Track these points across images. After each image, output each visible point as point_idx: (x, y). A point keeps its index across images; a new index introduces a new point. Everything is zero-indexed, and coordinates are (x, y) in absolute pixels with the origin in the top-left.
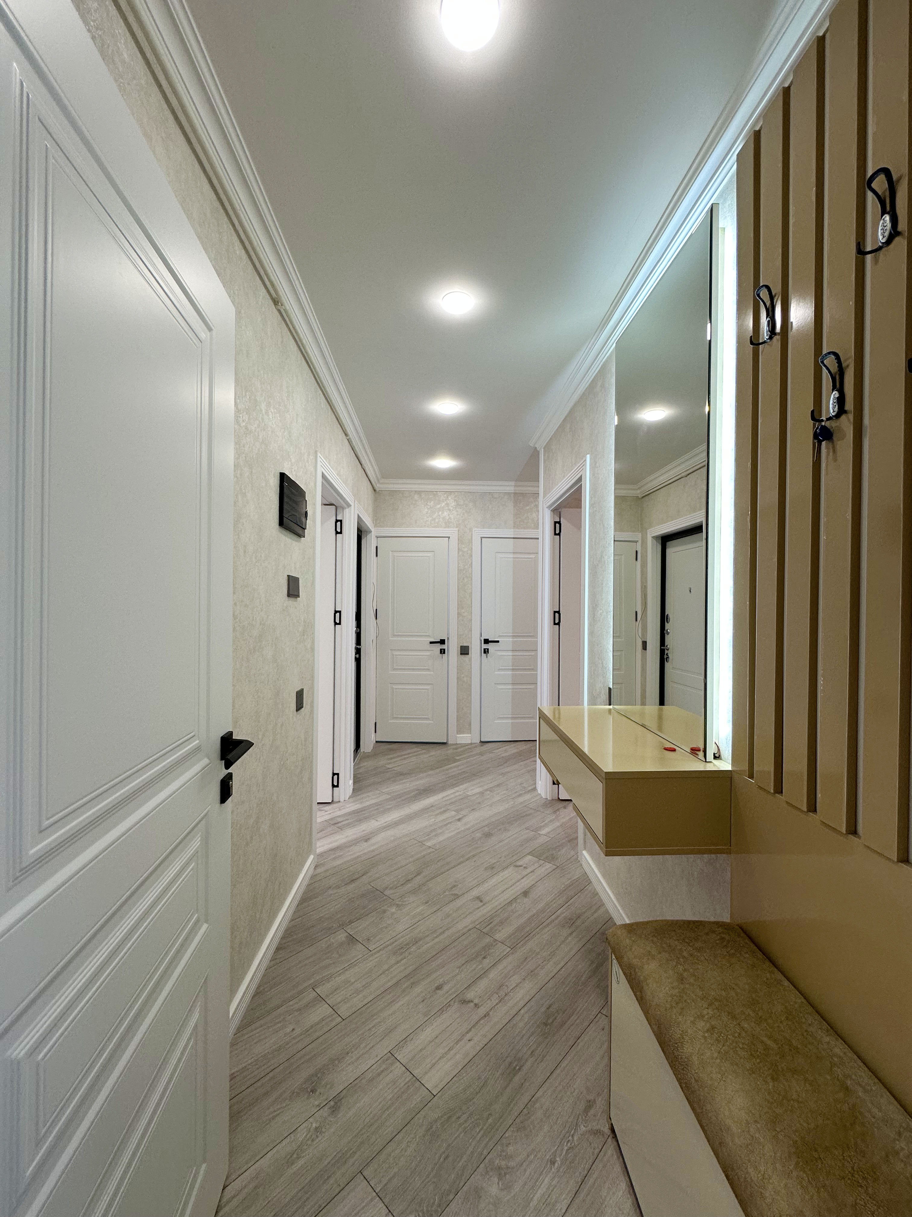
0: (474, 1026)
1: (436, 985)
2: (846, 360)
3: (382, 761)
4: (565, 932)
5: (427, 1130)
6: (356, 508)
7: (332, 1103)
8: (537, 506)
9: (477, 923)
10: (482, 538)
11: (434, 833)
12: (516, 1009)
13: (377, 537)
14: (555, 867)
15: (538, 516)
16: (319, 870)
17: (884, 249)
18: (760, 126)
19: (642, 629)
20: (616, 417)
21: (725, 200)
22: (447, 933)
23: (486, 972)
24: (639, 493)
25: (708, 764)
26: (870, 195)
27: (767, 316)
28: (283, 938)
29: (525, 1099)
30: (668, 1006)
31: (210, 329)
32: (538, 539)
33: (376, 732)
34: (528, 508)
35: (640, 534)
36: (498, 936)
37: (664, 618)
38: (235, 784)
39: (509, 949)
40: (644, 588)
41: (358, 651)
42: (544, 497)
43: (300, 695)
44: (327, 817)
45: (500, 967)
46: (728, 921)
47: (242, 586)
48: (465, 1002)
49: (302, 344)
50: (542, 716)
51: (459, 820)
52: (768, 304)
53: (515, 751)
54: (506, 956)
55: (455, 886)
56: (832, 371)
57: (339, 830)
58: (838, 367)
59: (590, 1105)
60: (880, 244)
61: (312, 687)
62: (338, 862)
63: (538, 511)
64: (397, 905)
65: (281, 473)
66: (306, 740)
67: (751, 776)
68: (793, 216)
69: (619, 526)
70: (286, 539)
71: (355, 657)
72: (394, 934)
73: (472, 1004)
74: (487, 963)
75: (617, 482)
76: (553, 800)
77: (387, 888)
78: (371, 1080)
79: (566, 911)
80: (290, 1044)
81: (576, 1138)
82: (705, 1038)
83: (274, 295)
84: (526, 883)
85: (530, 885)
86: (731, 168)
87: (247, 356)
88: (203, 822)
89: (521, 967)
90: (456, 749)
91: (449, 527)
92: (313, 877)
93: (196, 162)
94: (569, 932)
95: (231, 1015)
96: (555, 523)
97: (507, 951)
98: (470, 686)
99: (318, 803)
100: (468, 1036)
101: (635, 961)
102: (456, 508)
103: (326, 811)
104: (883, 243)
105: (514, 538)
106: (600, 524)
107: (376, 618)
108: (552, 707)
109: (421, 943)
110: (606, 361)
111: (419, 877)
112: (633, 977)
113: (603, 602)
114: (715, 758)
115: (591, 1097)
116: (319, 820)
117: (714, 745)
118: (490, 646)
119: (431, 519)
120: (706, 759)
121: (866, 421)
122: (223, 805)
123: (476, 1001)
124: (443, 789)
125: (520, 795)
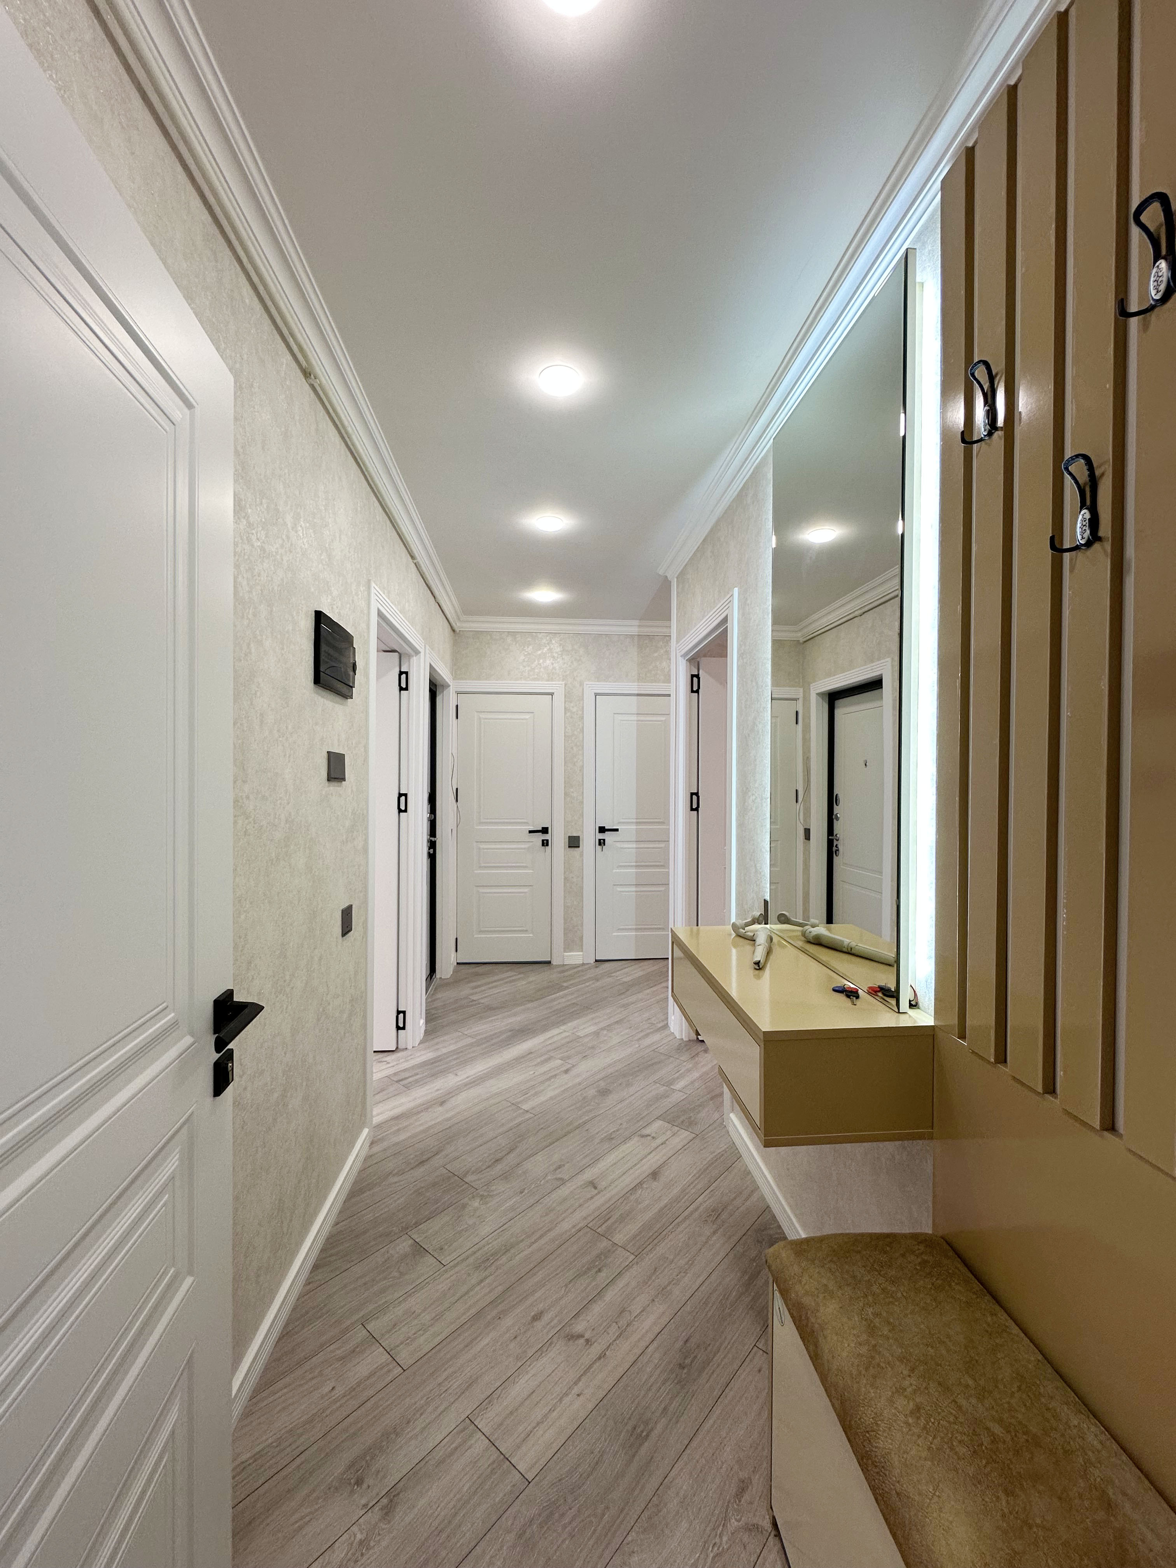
0: (585, 1373)
1: (533, 1314)
2: (1100, 466)
3: (465, 991)
4: (707, 1230)
5: (520, 1536)
6: (428, 655)
7: (385, 1501)
8: (668, 653)
9: (590, 1219)
10: (596, 695)
11: (532, 1092)
12: (643, 1344)
13: (458, 693)
14: (694, 1135)
15: (669, 666)
16: (376, 1149)
17: (1156, 310)
18: (975, 139)
19: (804, 814)
20: (774, 538)
21: (924, 244)
22: (552, 1235)
23: (600, 1294)
24: (799, 636)
25: (902, 1016)
26: (1135, 232)
27: (986, 402)
28: (323, 1250)
29: (654, 1482)
30: (855, 1372)
31: (189, 406)
32: (669, 695)
33: (456, 951)
34: (656, 655)
35: (801, 690)
36: (619, 1238)
37: (832, 800)
38: (237, 1068)
39: (633, 1257)
40: (807, 760)
41: (432, 845)
42: (677, 642)
43: (347, 914)
44: (391, 1071)
45: (621, 1283)
46: (930, 1231)
47: (257, 772)
48: (573, 1337)
49: (347, 433)
50: (676, 941)
51: (566, 1071)
52: (986, 387)
53: (641, 973)
54: (628, 1267)
55: (560, 1167)
56: (1081, 482)
57: (406, 1089)
58: (1089, 476)
59: (743, 1487)
60: (1152, 302)
61: (365, 902)
62: (403, 1136)
63: (670, 659)
64: (482, 1196)
65: (316, 612)
66: (356, 973)
67: (963, 1037)
68: (1022, 263)
69: (776, 682)
70: (325, 702)
71: (429, 853)
72: (477, 1240)
73: (582, 1341)
74: (604, 1276)
75: (775, 622)
76: (690, 1040)
77: (468, 1172)
78: (442, 1462)
79: (709, 1198)
80: (328, 1412)
81: (725, 1539)
82: (907, 1423)
83: (304, 364)
84: (653, 1161)
85: (660, 1163)
86: (934, 198)
87: (263, 448)
88: (184, 1131)
89: (649, 1283)
90: (563, 971)
91: (552, 680)
92: (368, 1158)
93: (178, 164)
94: (712, 1230)
95: (233, 1395)
96: (693, 676)
97: (630, 1259)
98: (582, 888)
99: (375, 1052)
100: (576, 1390)
101: (807, 1301)
102: (562, 655)
103: (388, 1063)
104: (1157, 301)
105: (638, 695)
106: (752, 681)
107: (457, 801)
108: (688, 928)
109: (512, 1251)
110: (760, 463)
111: (512, 1155)
112: (804, 1323)
113: (756, 785)
114: (911, 1006)
115: (743, 1475)
116: (377, 1076)
117: (910, 989)
118: (606, 836)
119: (529, 668)
120: (899, 1009)
121: (1130, 551)
122: (217, 1098)
123: (587, 1336)
124: (545, 1029)
125: (647, 1035)
